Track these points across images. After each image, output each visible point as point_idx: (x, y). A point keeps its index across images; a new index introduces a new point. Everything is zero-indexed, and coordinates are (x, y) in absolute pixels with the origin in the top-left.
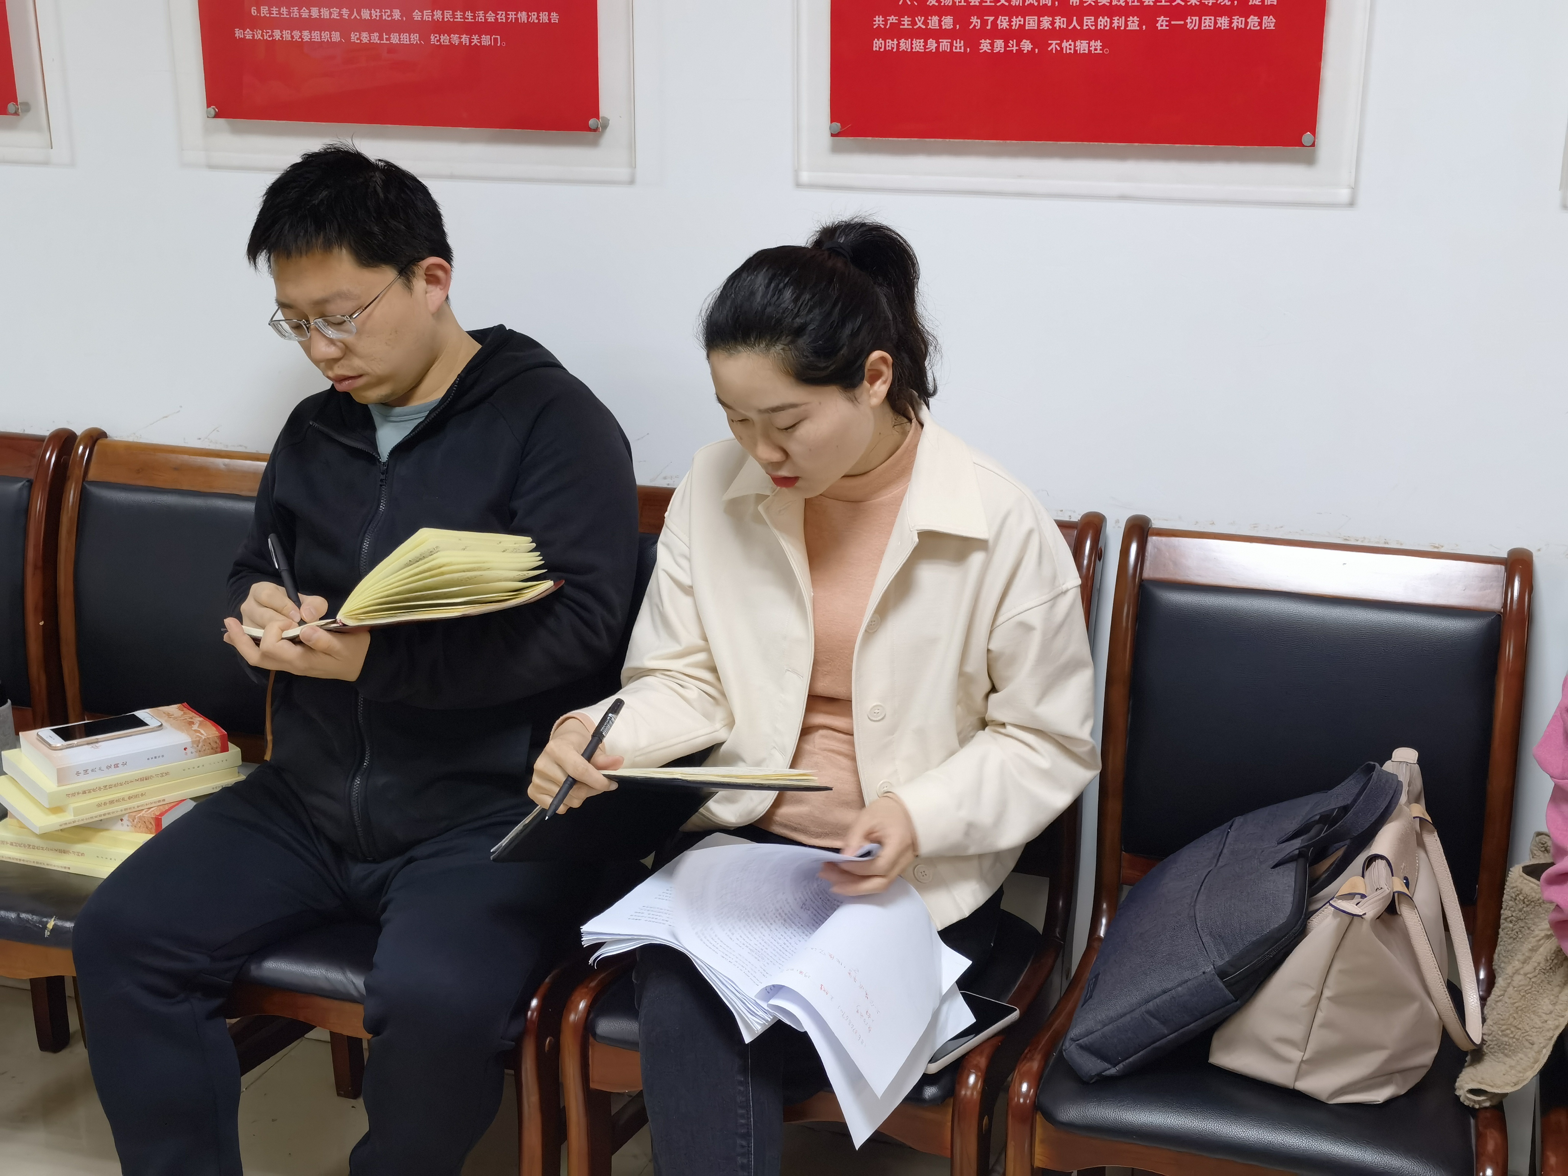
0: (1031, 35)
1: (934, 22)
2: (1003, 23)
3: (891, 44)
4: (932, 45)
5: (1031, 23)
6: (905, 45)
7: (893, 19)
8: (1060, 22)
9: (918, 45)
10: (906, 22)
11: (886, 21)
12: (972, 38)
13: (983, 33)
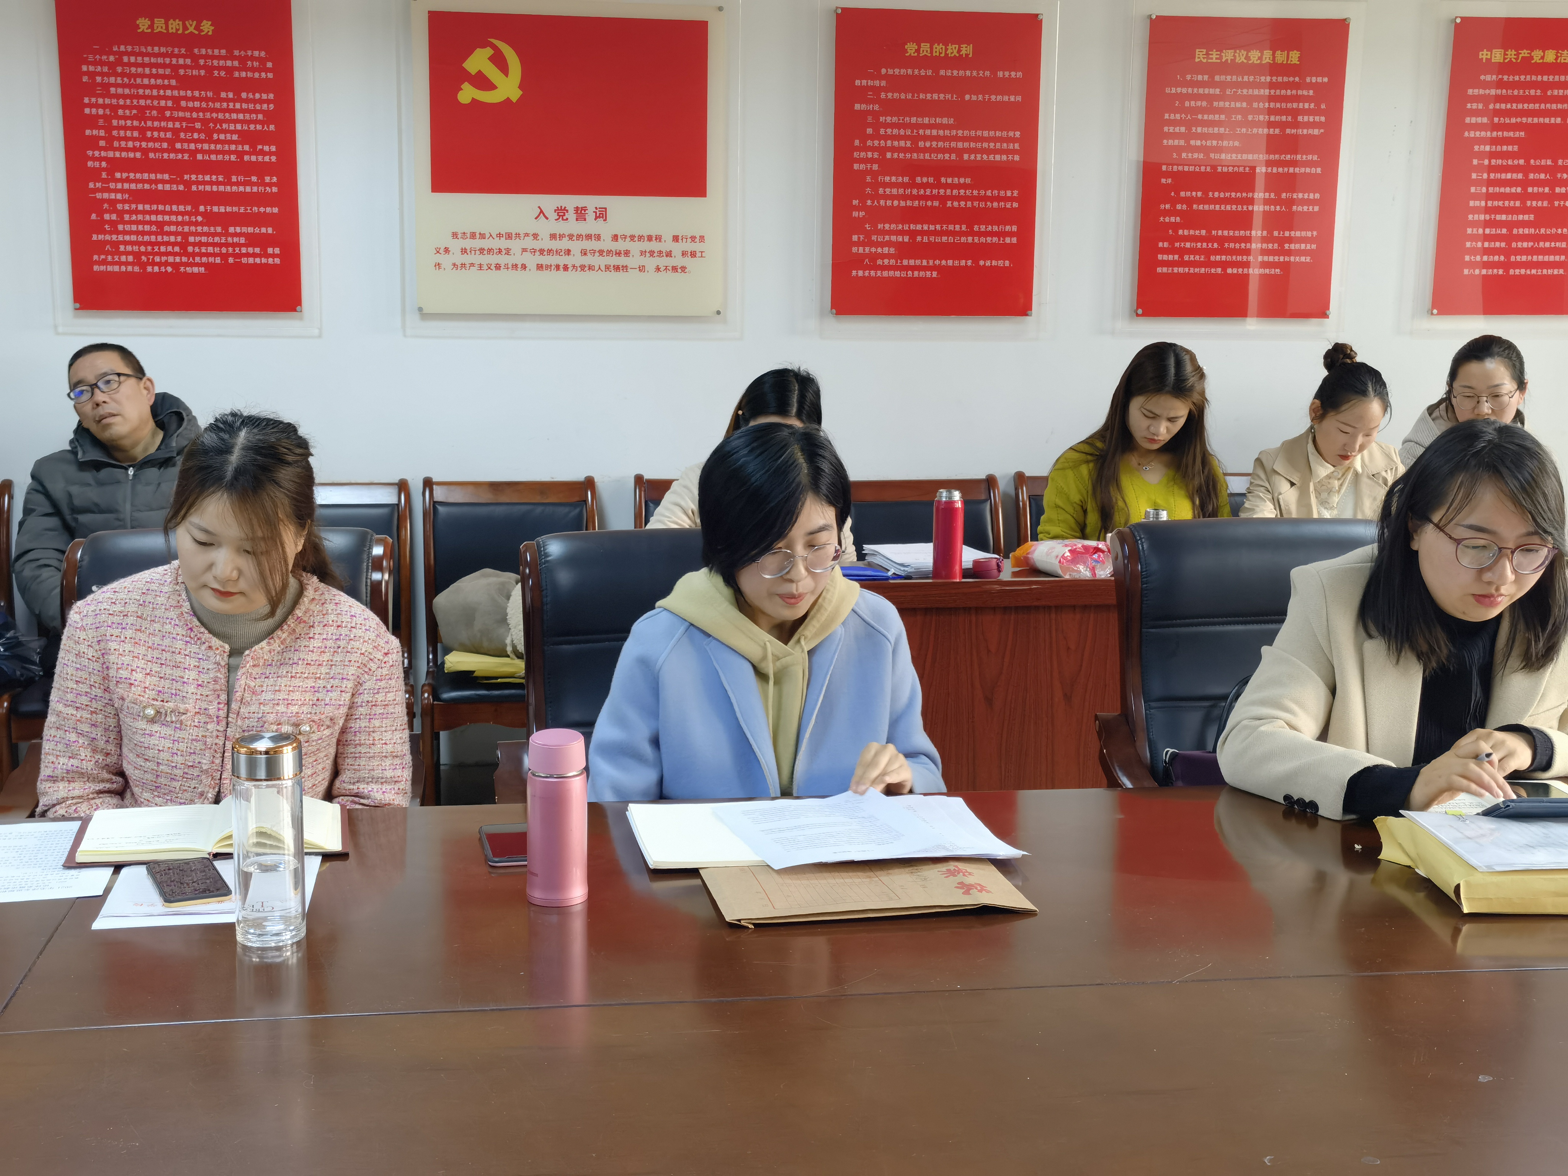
0: (171, 264)
1: (123, 258)
2: (157, 259)
3: (103, 268)
4: (123, 268)
5: (171, 259)
6: (110, 268)
7: (103, 257)
8: (184, 259)
9: (116, 268)
10: (110, 258)
11: (99, 258)
12: (143, 266)
13: (148, 264)
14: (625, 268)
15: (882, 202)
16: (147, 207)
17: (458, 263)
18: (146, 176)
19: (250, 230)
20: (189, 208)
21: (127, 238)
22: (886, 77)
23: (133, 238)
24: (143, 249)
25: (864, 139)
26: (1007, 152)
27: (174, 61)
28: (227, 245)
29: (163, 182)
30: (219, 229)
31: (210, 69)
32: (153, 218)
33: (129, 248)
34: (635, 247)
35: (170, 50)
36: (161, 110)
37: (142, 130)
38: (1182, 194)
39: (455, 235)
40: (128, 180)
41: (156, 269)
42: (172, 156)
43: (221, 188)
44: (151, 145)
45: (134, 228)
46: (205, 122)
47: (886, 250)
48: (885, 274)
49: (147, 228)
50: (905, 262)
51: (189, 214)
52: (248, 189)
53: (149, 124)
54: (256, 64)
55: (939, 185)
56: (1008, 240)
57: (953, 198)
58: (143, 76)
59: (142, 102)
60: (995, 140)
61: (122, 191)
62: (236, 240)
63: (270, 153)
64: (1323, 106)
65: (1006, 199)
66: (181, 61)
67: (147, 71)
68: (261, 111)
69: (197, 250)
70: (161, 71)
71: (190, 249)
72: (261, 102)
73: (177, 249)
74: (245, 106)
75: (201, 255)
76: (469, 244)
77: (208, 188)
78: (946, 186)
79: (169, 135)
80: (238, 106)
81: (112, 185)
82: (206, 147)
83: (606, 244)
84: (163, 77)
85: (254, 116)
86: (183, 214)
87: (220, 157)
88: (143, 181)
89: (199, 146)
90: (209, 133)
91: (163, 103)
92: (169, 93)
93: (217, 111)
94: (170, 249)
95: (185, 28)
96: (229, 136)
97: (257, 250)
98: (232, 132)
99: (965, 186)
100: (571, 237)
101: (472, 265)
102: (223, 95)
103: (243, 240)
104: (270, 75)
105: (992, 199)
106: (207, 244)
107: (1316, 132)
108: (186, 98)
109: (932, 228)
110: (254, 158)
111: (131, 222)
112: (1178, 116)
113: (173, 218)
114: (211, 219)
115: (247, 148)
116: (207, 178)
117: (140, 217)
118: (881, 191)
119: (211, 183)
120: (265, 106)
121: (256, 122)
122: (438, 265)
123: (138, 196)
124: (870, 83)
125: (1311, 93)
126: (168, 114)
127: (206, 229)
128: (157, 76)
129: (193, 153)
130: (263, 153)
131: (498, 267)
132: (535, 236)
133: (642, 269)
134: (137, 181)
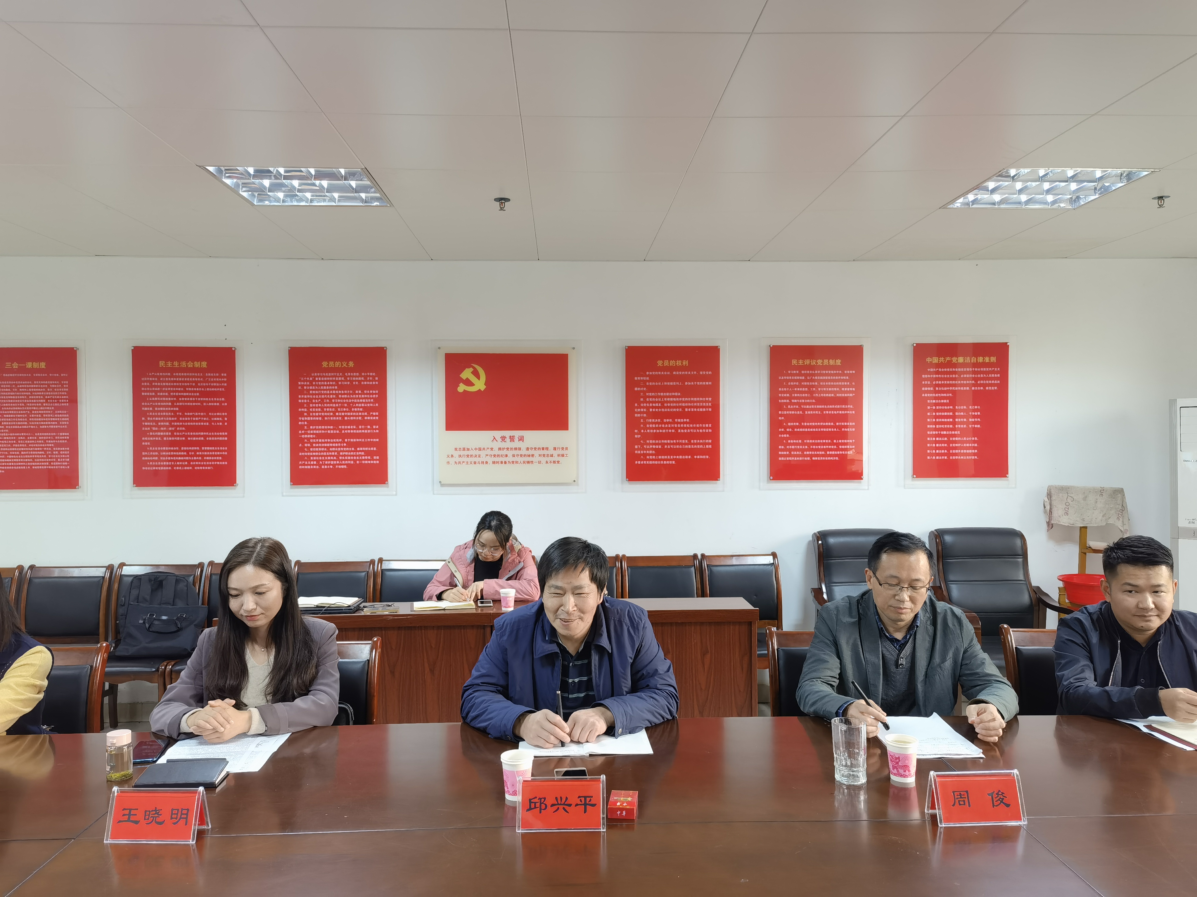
0: (332, 465)
1: (312, 463)
2: (326, 463)
3: (303, 467)
4: (312, 467)
5: (332, 462)
6: (306, 467)
7: (303, 462)
8: (338, 462)
9: (309, 467)
10: (306, 463)
12: (320, 466)
13: (322, 465)
14: (532, 462)
15: (648, 431)
16: (323, 440)
17: (457, 462)
18: (323, 427)
19: (366, 449)
20: (340, 440)
21: (314, 454)
22: (649, 376)
23: (317, 454)
24: (320, 458)
25: (639, 404)
26: (705, 407)
27: (337, 379)
28: (356, 456)
29: (330, 429)
30: (353, 449)
31: (351, 381)
32: (326, 445)
33: (315, 458)
34: (536, 453)
35: (335, 374)
36: (330, 399)
37: (322, 408)
38: (789, 424)
39: (456, 449)
40: (316, 429)
41: (326, 467)
42: (334, 418)
43: (355, 431)
44: (326, 414)
45: (317, 449)
46: (348, 403)
47: (651, 452)
48: (651, 462)
49: (323, 449)
50: (660, 457)
51: (341, 443)
52: (366, 431)
53: (325, 405)
54: (371, 378)
55: (674, 423)
56: (707, 446)
57: (681, 428)
58: (324, 385)
59: (323, 396)
60: (700, 402)
61: (313, 434)
62: (360, 453)
63: (376, 416)
64: (854, 384)
65: (706, 428)
66: (340, 379)
67: (326, 383)
68: (373, 398)
69: (343, 458)
70: (331, 383)
71: (340, 458)
72: (373, 394)
73: (335, 458)
74: (366, 396)
75: (345, 460)
76: (462, 453)
77: (349, 431)
78: (678, 423)
79: (333, 410)
80: (363, 396)
81: (309, 432)
82: (349, 414)
83: (524, 452)
84: (332, 385)
85: (369, 400)
86: (338, 443)
87: (354, 418)
88: (322, 429)
89: (346, 414)
90: (350, 408)
91: (331, 396)
92: (334, 392)
93: (354, 399)
94: (332, 458)
95: (342, 365)
96: (358, 409)
97: (369, 458)
98: (360, 407)
99: (686, 423)
100: (508, 449)
101: (463, 462)
102: (357, 392)
103: (363, 453)
104: (377, 383)
105: (699, 428)
106: (348, 456)
107: (851, 395)
108: (341, 394)
109: (672, 441)
110: (369, 418)
111: (316, 447)
112: (785, 389)
113: (334, 445)
114: (350, 445)
115: (366, 414)
116: (349, 427)
117: (320, 445)
118: (648, 426)
119: (350, 429)
120: (374, 396)
121: (370, 403)
122: (448, 463)
123: (318, 436)
124: (642, 378)
125: (847, 378)
126: (333, 401)
127: (347, 449)
128: (330, 385)
129: (343, 417)
130: (373, 416)
131: (475, 463)
132: (492, 449)
133: (540, 462)
134: (319, 430)
